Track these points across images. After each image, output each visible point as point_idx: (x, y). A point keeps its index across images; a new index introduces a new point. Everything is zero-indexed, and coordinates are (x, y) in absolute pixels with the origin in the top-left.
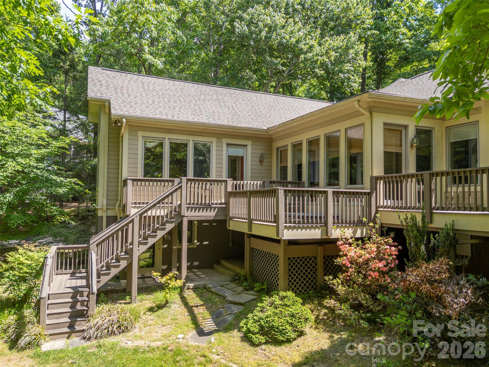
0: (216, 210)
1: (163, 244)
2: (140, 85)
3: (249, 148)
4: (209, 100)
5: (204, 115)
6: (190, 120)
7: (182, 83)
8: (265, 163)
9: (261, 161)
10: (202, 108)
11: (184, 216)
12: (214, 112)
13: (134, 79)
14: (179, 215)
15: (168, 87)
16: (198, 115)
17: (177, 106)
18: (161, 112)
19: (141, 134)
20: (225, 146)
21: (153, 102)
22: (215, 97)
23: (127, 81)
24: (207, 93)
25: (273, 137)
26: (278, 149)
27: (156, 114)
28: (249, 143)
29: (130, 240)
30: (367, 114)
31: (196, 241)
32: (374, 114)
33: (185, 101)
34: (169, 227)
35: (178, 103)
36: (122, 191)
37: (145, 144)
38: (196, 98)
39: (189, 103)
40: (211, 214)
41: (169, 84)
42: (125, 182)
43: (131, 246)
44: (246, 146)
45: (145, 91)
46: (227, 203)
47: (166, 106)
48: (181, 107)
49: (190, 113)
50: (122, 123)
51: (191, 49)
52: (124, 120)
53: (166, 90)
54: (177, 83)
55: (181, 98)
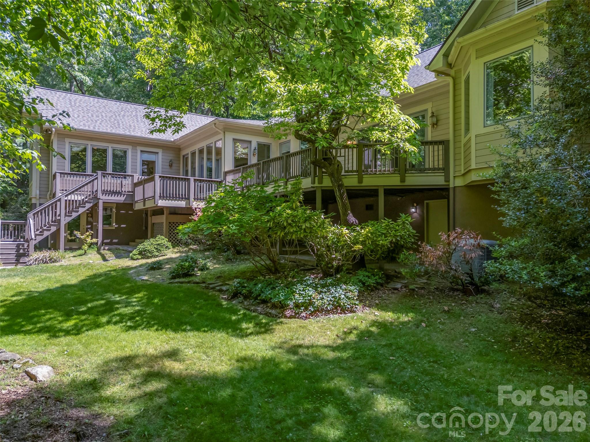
0: (125, 196)
1: (87, 225)
2: (68, 101)
3: (160, 154)
4: (128, 116)
5: (121, 128)
6: (109, 131)
7: (106, 101)
8: (173, 168)
9: (171, 166)
10: (120, 122)
11: (100, 199)
12: (130, 126)
13: (62, 96)
14: (96, 198)
15: (92, 104)
16: (116, 128)
17: (98, 120)
18: (84, 124)
19: (67, 140)
20: (139, 152)
21: (79, 116)
22: (134, 113)
23: (56, 98)
24: (128, 110)
25: (181, 147)
26: (184, 156)
27: (81, 125)
28: (160, 151)
29: (58, 213)
30: (222, 133)
31: (114, 224)
32: (226, 132)
33: (106, 116)
34: (88, 206)
35: (100, 117)
36: (52, 184)
37: (71, 149)
38: (117, 114)
39: (110, 118)
40: (121, 199)
41: (93, 101)
42: (55, 176)
43: (59, 218)
44: (158, 153)
45: (71, 106)
46: (133, 192)
47: (89, 119)
48: (102, 121)
49: (109, 126)
50: (52, 131)
51: (120, 68)
52: (54, 129)
53: (91, 106)
54: (101, 100)
55: (103, 114)
